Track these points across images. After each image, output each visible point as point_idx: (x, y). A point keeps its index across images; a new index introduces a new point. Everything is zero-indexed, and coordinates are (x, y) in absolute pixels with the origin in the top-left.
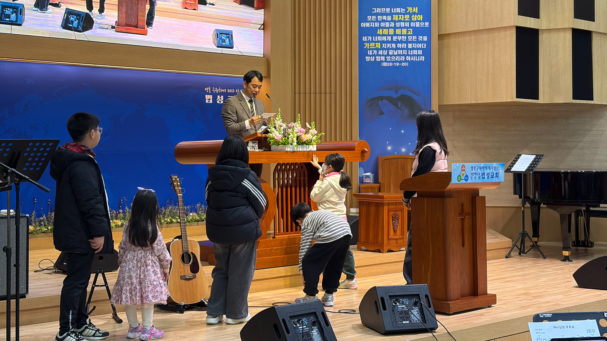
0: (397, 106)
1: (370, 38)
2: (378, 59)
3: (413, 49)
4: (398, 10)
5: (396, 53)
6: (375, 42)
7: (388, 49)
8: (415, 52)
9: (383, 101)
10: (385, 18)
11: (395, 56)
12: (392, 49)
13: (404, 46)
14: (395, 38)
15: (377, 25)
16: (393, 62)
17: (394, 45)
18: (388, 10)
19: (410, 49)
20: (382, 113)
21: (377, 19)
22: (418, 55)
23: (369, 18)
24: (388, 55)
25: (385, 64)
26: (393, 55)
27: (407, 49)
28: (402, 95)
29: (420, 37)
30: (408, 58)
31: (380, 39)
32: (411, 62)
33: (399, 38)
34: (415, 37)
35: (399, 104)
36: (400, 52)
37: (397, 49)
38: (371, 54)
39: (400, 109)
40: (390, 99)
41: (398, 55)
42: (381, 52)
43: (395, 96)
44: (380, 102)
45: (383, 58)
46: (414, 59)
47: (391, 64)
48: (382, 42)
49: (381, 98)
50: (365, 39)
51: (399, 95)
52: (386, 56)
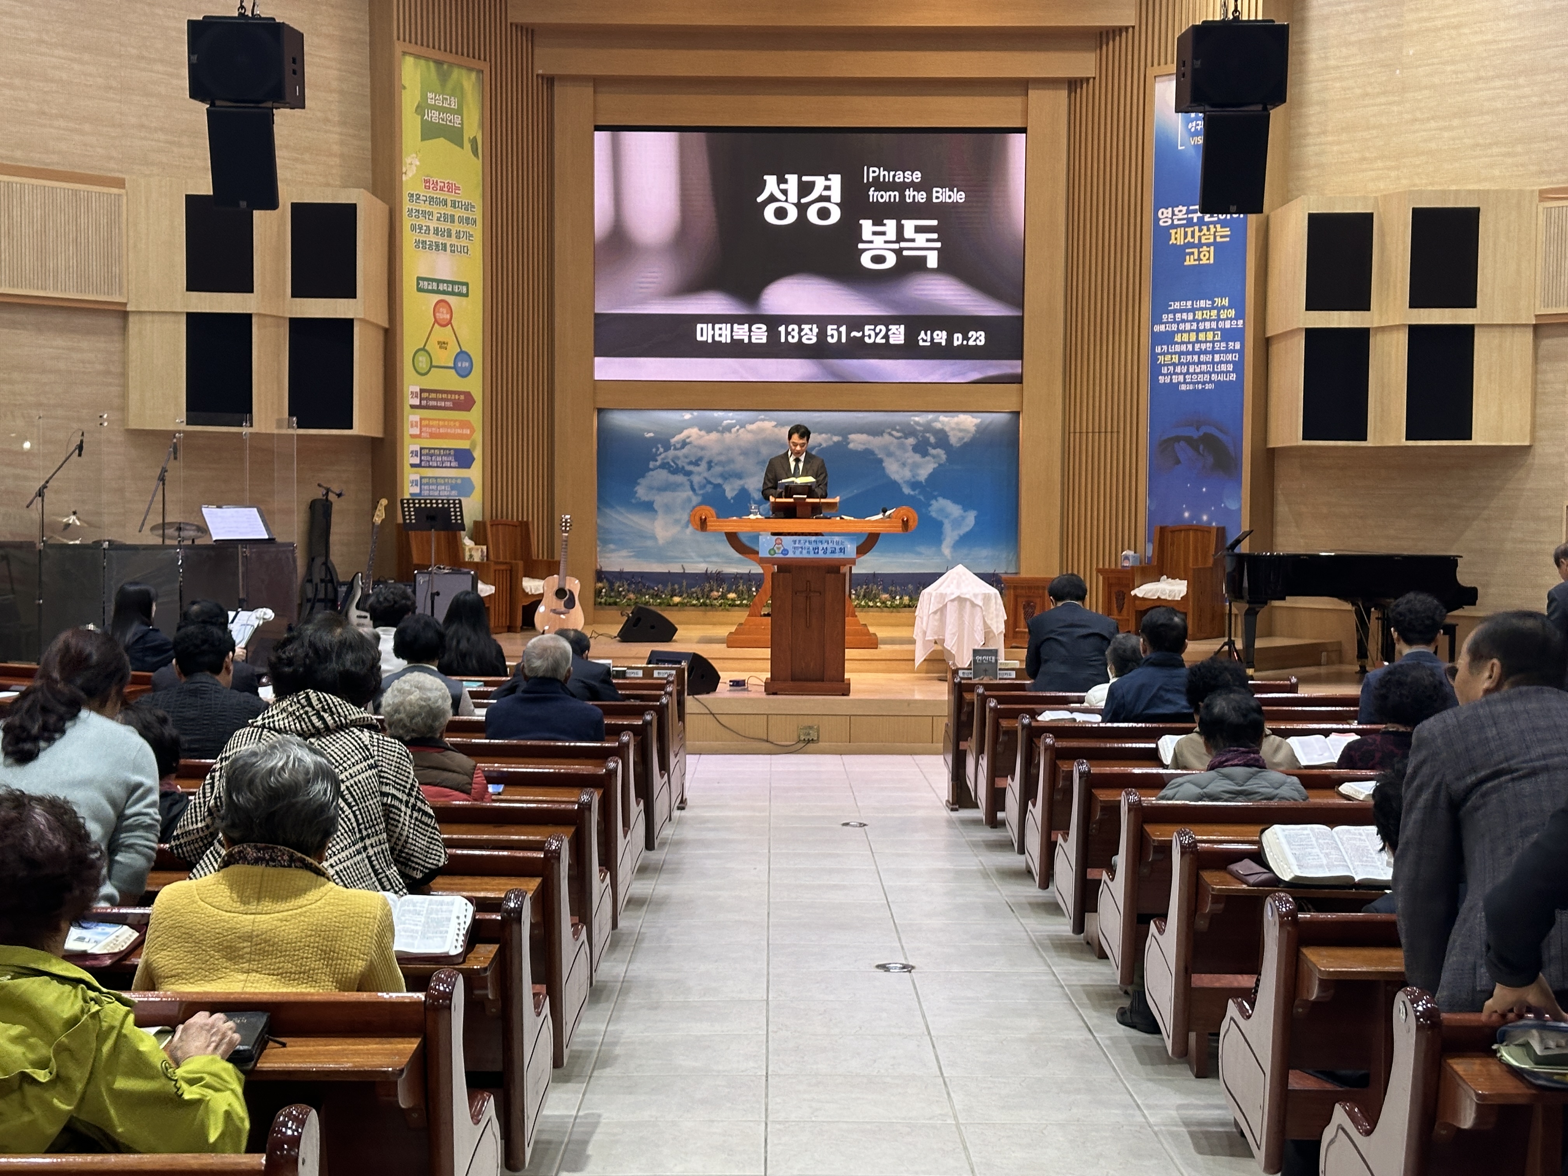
0: (1197, 450)
1: (1165, 347)
2: (1175, 379)
3: (1221, 362)
4: (1202, 303)
5: (1198, 370)
6: (1172, 354)
7: (1188, 364)
8: (1223, 367)
9: (1182, 443)
10: (1185, 316)
11: (1197, 374)
12: (1194, 363)
13: (1209, 358)
14: (1197, 346)
15: (1174, 327)
16: (1194, 383)
17: (1196, 358)
18: (1189, 303)
19: (1218, 363)
20: (1178, 462)
21: (1175, 318)
22: (1227, 372)
23: (1165, 317)
24: (1188, 373)
25: (1183, 387)
26: (1195, 373)
27: (1213, 362)
28: (1205, 434)
29: (1230, 343)
30: (1214, 377)
31: (1177, 348)
32: (1218, 383)
33: (1203, 346)
34: (1223, 344)
35: (1201, 447)
36: (1204, 367)
37: (1200, 363)
38: (1166, 372)
39: (1203, 456)
40: (1189, 440)
41: (1201, 373)
42: (1178, 369)
43: (1195, 435)
44: (1176, 445)
45: (1181, 378)
46: (1222, 378)
47: (1191, 387)
48: (1181, 353)
49: (1178, 439)
50: (1158, 350)
51: (1201, 433)
52: (1185, 375)
